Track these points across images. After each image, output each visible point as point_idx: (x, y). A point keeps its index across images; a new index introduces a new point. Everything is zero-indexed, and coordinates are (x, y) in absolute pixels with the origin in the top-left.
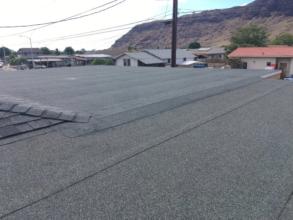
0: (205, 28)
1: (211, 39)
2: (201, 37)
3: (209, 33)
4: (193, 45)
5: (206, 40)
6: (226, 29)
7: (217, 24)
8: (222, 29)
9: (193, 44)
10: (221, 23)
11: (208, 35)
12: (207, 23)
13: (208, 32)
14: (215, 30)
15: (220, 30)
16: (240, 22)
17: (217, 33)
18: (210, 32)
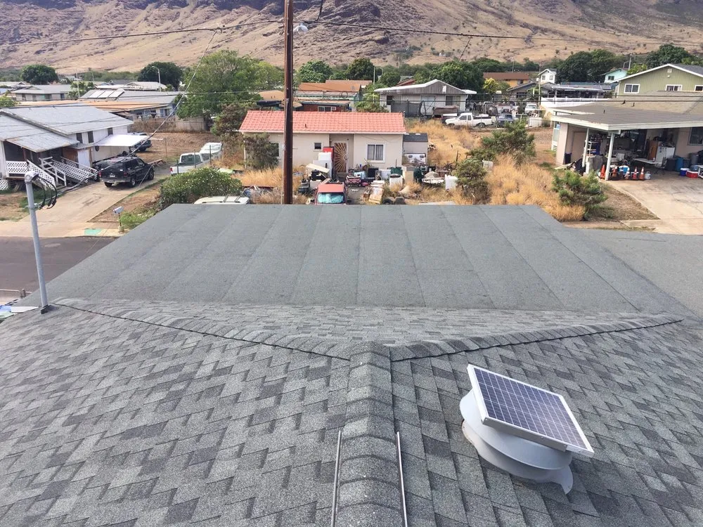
0: (29, 19)
1: (51, 49)
2: (22, 42)
3: (44, 34)
4: (35, 73)
5: (38, 52)
6: (88, 27)
7: (61, 13)
8: (77, 25)
9: (35, 69)
10: (71, 9)
11: (39, 38)
12: (32, 8)
13: (40, 32)
14: (59, 28)
15: (71, 29)
16: (118, 12)
17: (64, 35)
18: (45, 32)
